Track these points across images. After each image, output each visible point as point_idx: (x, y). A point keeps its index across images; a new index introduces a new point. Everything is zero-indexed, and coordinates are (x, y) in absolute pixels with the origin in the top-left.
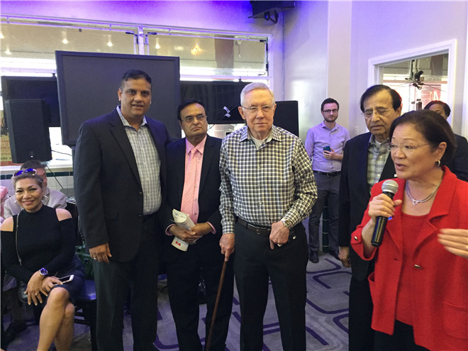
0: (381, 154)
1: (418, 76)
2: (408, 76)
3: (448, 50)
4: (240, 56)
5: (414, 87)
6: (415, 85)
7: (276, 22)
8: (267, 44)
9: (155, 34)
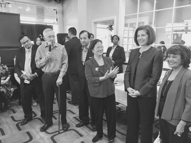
0: (85, 52)
1: (111, 26)
2: (108, 26)
3: (114, 20)
4: (47, 14)
5: (110, 31)
6: (110, 30)
7: (60, 3)
8: (56, 11)
9: (9, 3)
